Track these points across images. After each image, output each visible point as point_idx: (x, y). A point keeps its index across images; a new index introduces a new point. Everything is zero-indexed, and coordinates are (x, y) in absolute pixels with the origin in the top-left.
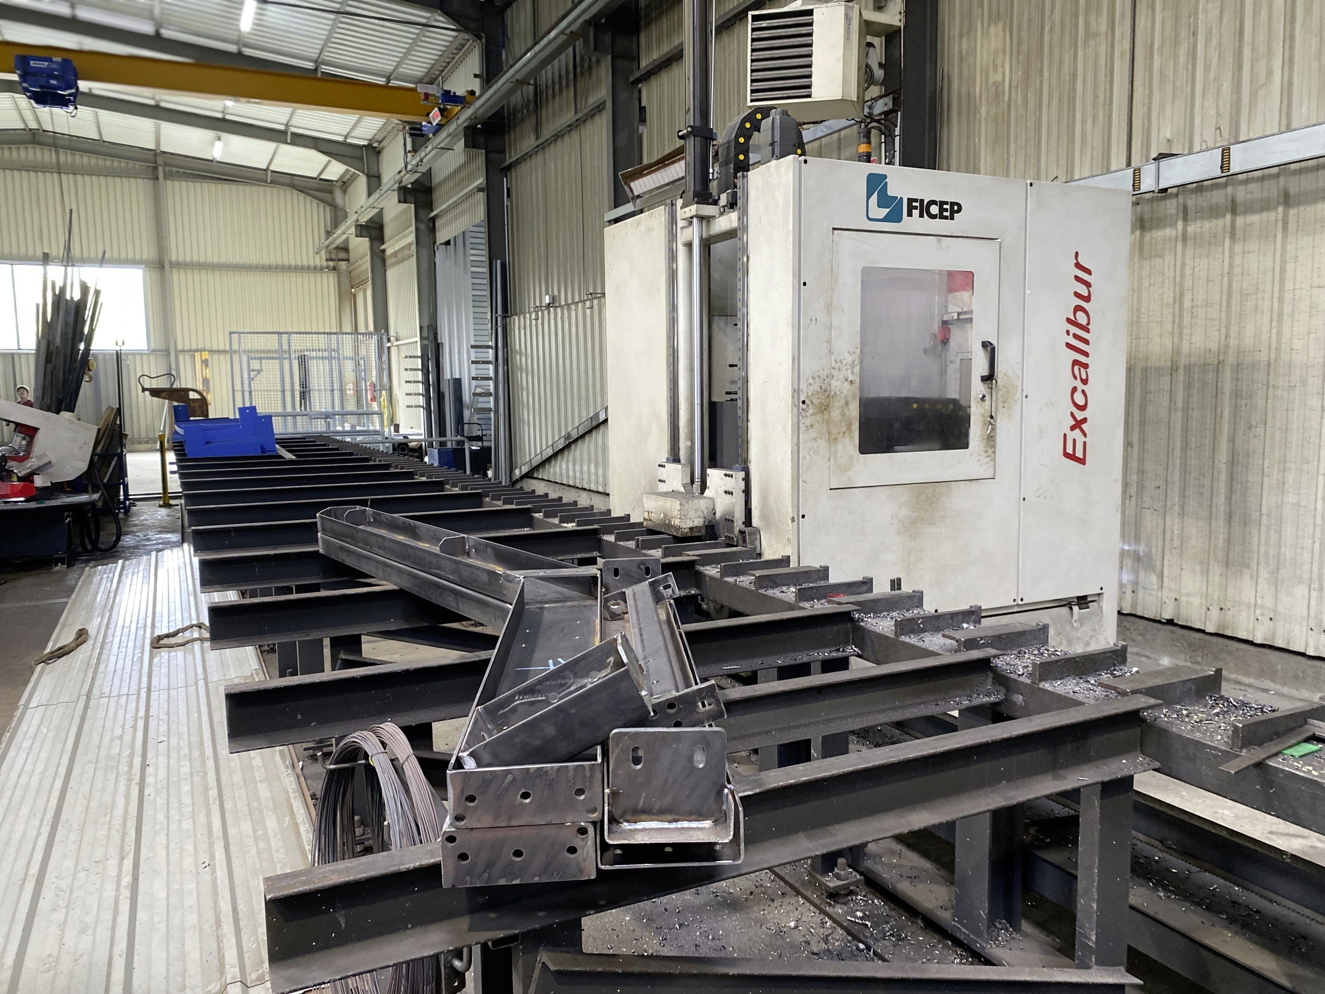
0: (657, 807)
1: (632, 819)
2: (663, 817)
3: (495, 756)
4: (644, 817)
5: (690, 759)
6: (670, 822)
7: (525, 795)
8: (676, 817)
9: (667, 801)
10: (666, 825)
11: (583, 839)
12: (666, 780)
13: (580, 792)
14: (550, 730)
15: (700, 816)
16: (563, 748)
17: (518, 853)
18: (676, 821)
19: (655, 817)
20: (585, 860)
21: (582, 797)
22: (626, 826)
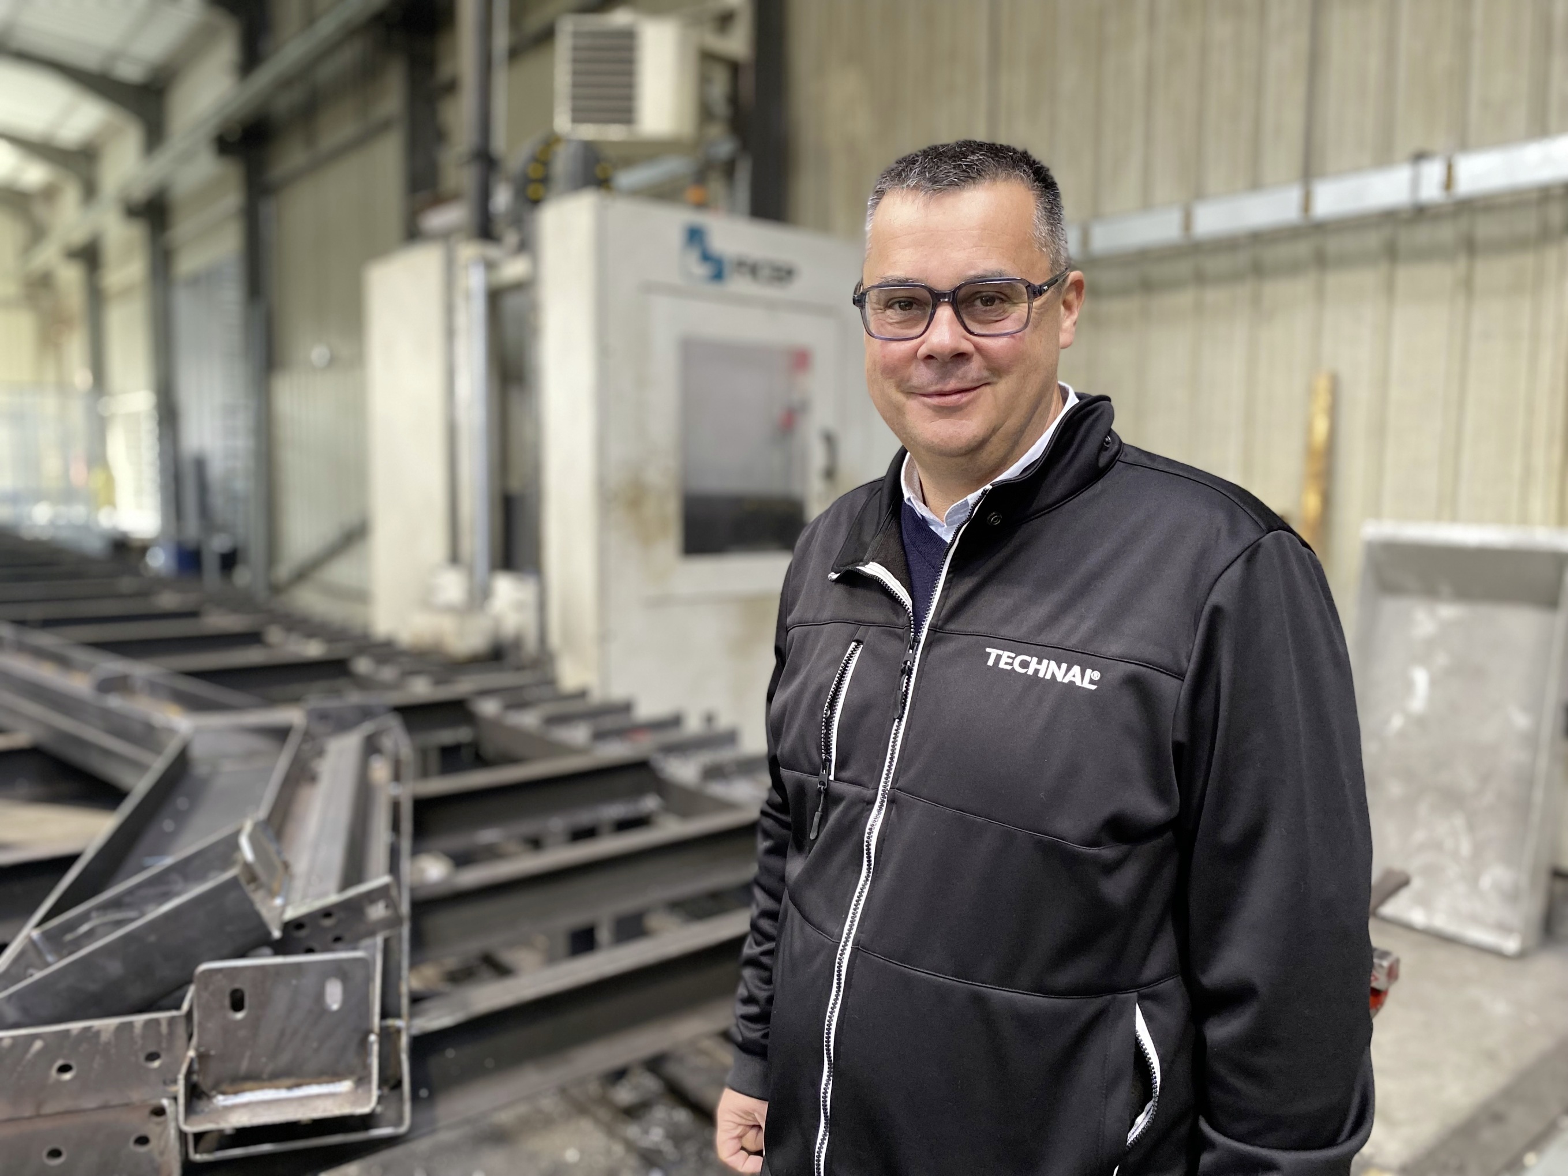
0: (270, 1068)
1: (230, 1089)
2: (277, 1083)
3: (25, 1010)
4: (249, 1085)
5: (320, 996)
6: (290, 1088)
7: (64, 1069)
8: (300, 1081)
9: (284, 1059)
10: (283, 1094)
11: (158, 1124)
12: (282, 1033)
13: (152, 1057)
14: (115, 968)
15: (334, 1075)
16: (136, 992)
17: (55, 1153)
18: (298, 1085)
19: (267, 1084)
20: (162, 1153)
21: (156, 1064)
22: (221, 1100)
